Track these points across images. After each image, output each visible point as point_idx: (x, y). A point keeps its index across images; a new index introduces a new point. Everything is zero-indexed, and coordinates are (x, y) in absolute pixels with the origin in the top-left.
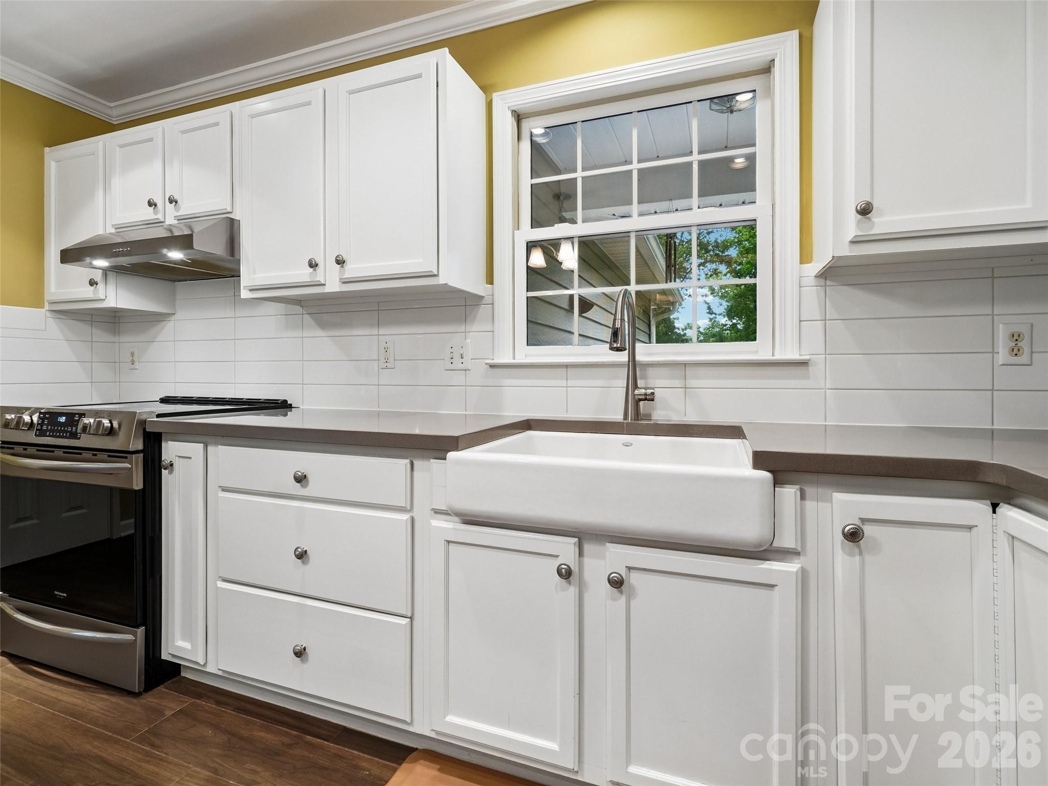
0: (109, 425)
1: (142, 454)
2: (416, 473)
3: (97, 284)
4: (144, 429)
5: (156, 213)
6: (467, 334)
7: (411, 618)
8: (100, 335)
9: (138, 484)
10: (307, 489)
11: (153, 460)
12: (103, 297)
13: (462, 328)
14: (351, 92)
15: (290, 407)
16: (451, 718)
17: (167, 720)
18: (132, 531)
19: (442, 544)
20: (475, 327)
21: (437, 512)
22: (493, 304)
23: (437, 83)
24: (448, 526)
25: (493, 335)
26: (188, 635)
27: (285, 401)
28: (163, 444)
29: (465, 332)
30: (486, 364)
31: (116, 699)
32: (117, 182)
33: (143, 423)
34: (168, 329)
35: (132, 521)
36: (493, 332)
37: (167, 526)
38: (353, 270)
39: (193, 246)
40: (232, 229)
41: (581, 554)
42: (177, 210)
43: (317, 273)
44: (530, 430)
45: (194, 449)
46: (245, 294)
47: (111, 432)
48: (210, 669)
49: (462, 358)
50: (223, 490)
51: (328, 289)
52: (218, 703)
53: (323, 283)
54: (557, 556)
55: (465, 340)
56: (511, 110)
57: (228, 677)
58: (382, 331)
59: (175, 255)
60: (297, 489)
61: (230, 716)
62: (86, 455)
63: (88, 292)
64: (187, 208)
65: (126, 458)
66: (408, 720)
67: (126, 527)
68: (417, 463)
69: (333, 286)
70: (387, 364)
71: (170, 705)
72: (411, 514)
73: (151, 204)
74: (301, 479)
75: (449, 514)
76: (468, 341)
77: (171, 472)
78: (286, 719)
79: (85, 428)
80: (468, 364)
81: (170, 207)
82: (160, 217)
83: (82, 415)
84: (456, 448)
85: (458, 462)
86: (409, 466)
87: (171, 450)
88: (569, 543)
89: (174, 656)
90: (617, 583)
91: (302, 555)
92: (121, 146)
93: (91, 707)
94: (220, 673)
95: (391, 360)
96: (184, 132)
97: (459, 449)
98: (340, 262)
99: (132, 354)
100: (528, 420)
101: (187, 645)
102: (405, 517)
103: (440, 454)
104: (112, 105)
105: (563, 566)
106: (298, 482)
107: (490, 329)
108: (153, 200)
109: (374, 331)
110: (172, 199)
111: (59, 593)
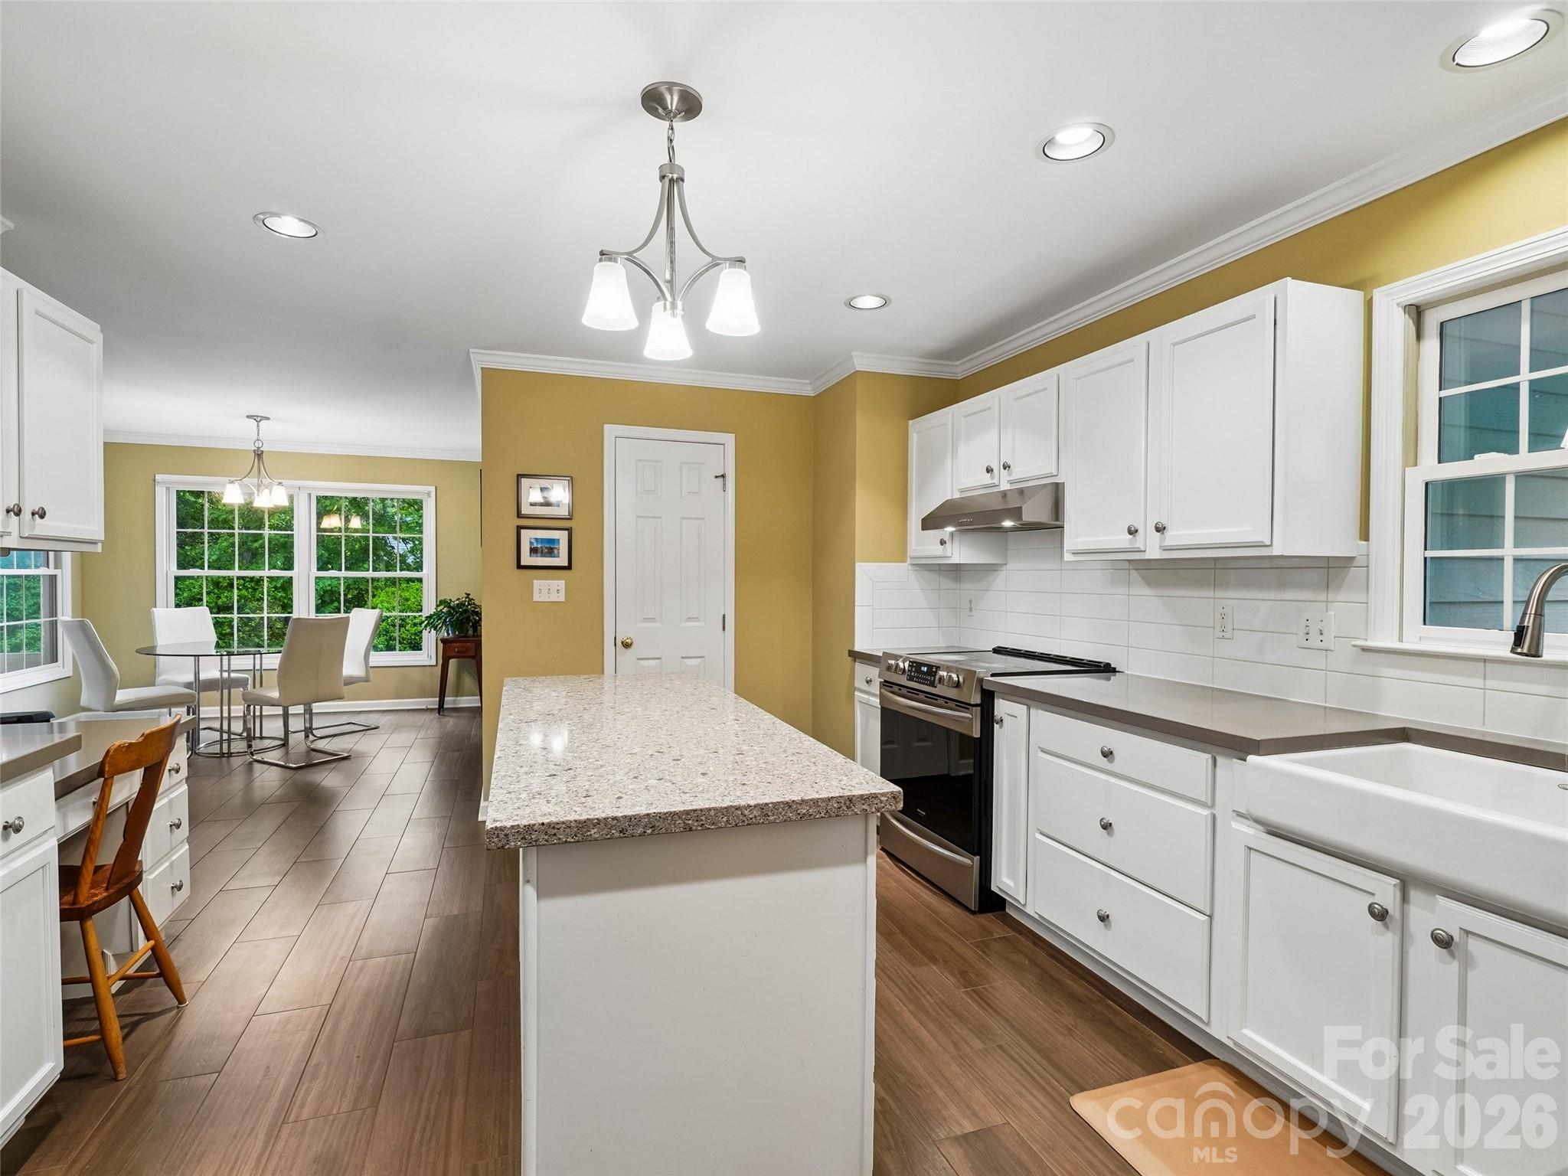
0: (957, 679)
1: (979, 708)
2: (1219, 770)
3: (945, 543)
4: (982, 686)
5: (992, 478)
6: (1329, 604)
7: (1210, 917)
8: (946, 583)
9: (977, 734)
10: (1114, 764)
11: (988, 714)
12: (950, 555)
13: (1323, 597)
14: (1175, 344)
15: (1114, 671)
16: (1246, 1031)
17: (995, 940)
18: (972, 772)
19: (1243, 851)
20: (1342, 596)
21: (1239, 815)
22: (1368, 567)
23: (1275, 321)
24: (1249, 832)
25: (1367, 606)
26: (1013, 875)
27: (1108, 665)
28: (996, 701)
29: (1327, 602)
30: (1355, 646)
31: (958, 910)
32: (962, 450)
33: (981, 681)
34: (1001, 579)
35: (972, 761)
36: (1367, 603)
37: (998, 773)
38: (1173, 537)
39: (1021, 517)
40: (1057, 492)
41: (1405, 899)
42: (1010, 475)
43: (1136, 540)
44: (1408, 742)
45: (1019, 709)
46: (1067, 557)
47: (958, 685)
48: (1029, 910)
49: (1321, 634)
50: (1042, 751)
51: (1148, 556)
52: (1035, 944)
53: (1143, 549)
54: (1373, 894)
55: (1327, 611)
56: (1402, 307)
57: (1043, 922)
58: (1219, 594)
59: (1008, 523)
60: (1103, 762)
61: (1043, 957)
62: (941, 701)
63: (938, 550)
64: (1018, 473)
65: (968, 709)
66: (1205, 1019)
67: (965, 767)
68: (1219, 759)
69: (1153, 553)
70: (1223, 634)
71: (998, 930)
72: (1213, 811)
73: (989, 470)
74: (1107, 754)
75: (1248, 819)
76: (1331, 613)
77: (1001, 727)
78: (1092, 980)
79: (941, 679)
80: (1329, 642)
81: (1004, 472)
82: (996, 481)
83: (938, 668)
84: (1257, 753)
85: (1258, 768)
86: (1210, 761)
87: (1002, 707)
88: (1390, 884)
89: (1001, 890)
90: (1444, 942)
91: (1107, 827)
92: (965, 416)
93: (942, 909)
94: (1036, 917)
95: (1229, 629)
96: (1015, 399)
97: (1261, 753)
98: (1160, 529)
99: (971, 602)
100: (1404, 728)
101: (1011, 883)
102: (1205, 812)
103: (1241, 755)
104: (958, 363)
105: (1376, 906)
106: (1105, 757)
107: (1363, 600)
108: (990, 466)
109: (1210, 593)
110: (1005, 466)
111: (920, 811)
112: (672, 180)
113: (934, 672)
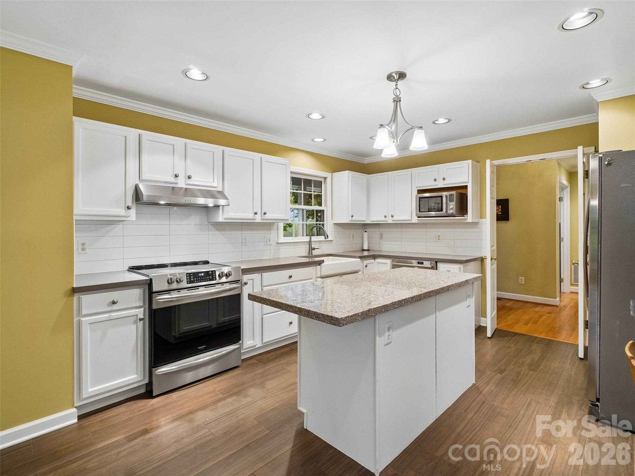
3: (131, 208)
5: (176, 180)
14: (267, 162)
20: (273, 232)
22: (278, 225)
29: (270, 233)
42: (189, 181)
46: (221, 220)
49: (270, 241)
50: (264, 287)
58: (243, 233)
65: (238, 283)
76: (271, 236)
77: (245, 286)
81: (187, 179)
87: (245, 278)
92: (149, 140)
98: (265, 214)
107: (277, 232)
108: (178, 174)
109: (240, 232)
110: (190, 177)
111: (201, 347)
112: (397, 101)
113: (210, 274)
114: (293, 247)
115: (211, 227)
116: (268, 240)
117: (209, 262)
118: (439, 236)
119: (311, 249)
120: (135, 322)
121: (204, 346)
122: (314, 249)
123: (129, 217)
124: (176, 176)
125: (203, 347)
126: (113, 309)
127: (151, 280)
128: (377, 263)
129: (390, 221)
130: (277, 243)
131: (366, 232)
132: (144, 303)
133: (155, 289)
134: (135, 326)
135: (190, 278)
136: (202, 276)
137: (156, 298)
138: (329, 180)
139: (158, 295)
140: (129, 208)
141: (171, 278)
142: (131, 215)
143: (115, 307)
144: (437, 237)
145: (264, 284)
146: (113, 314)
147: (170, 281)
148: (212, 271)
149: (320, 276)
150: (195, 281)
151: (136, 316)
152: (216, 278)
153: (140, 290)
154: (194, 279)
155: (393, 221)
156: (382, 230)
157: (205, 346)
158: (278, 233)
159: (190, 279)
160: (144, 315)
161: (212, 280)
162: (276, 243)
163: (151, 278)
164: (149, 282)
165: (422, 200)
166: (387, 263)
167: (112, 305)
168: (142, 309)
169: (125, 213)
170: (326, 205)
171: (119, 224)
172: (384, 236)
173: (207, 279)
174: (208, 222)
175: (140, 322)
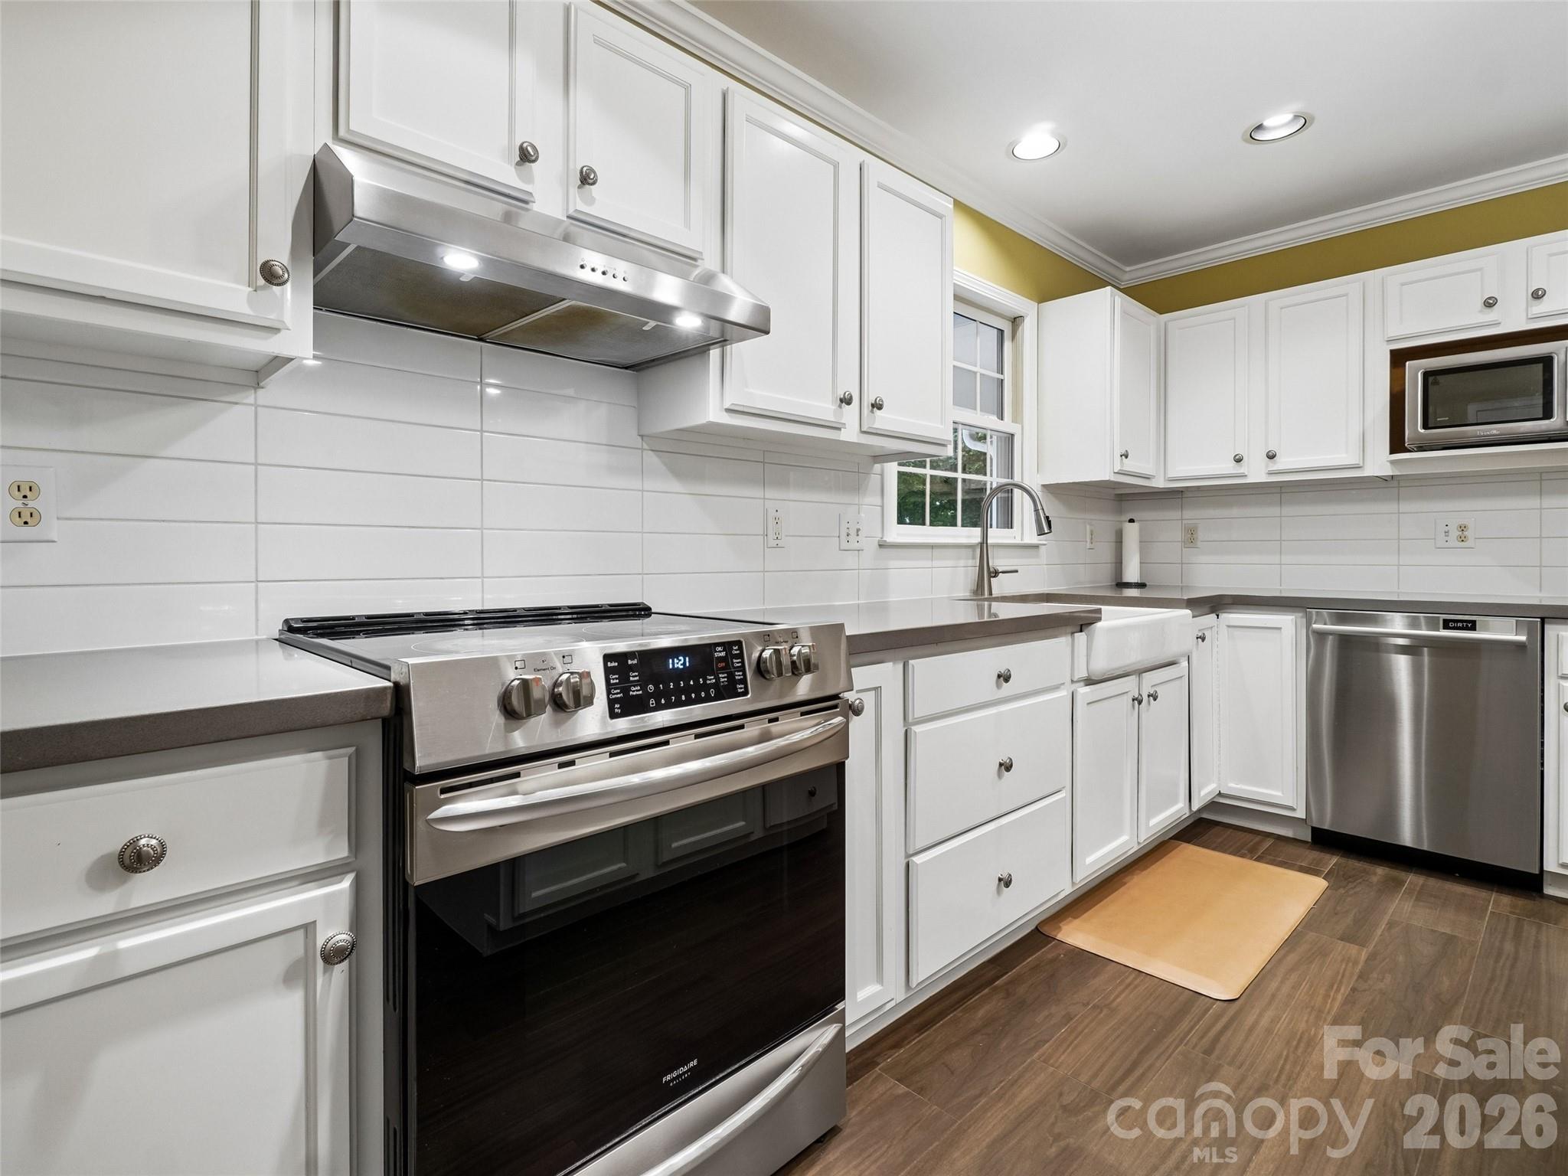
5: (525, 179)
6: (860, 507)
13: (856, 500)
14: (879, 186)
20: (867, 499)
22: (882, 475)
25: (882, 510)
29: (858, 505)
43: (843, 412)
49: (857, 535)
54: (1130, 691)
55: (859, 513)
58: (770, 493)
65: (835, 708)
70: (777, 542)
76: (862, 515)
80: (862, 543)
88: (1135, 679)
98: (878, 406)
107: (880, 503)
108: (534, 148)
109: (758, 492)
110: (588, 175)
111: (675, 1074)
113: (720, 659)
114: (928, 564)
115: (652, 459)
116: (853, 532)
117: (649, 609)
118: (1463, 528)
119: (986, 574)
120: (297, 974)
121: (691, 1064)
122: (996, 573)
123: (277, 330)
124: (526, 156)
125: (686, 1068)
126: (132, 906)
127: (400, 693)
128: (1229, 626)
129: (1256, 472)
130: (882, 545)
131: (1132, 521)
132: (356, 841)
133: (423, 759)
134: (294, 1000)
135: (625, 685)
136: (678, 674)
137: (433, 816)
138: (1028, 328)
139: (444, 791)
140: (270, 275)
141: (525, 684)
142: (289, 324)
143: (146, 889)
144: (1455, 533)
145: (918, 710)
146: (129, 941)
147: (516, 702)
148: (727, 645)
149: (1084, 674)
150: (652, 702)
151: (301, 933)
152: (744, 681)
153: (330, 758)
154: (644, 688)
155: (1271, 473)
156: (1191, 514)
157: (695, 1062)
158: (882, 507)
159: (625, 691)
160: (357, 922)
161: (729, 691)
162: (876, 544)
163: (403, 682)
164: (386, 707)
165: (1436, 383)
166: (1280, 629)
167: (124, 881)
168: (346, 883)
169: (250, 302)
170: (1017, 418)
171: (236, 403)
172: (1201, 535)
173: (706, 687)
174: (642, 436)
175: (325, 971)
